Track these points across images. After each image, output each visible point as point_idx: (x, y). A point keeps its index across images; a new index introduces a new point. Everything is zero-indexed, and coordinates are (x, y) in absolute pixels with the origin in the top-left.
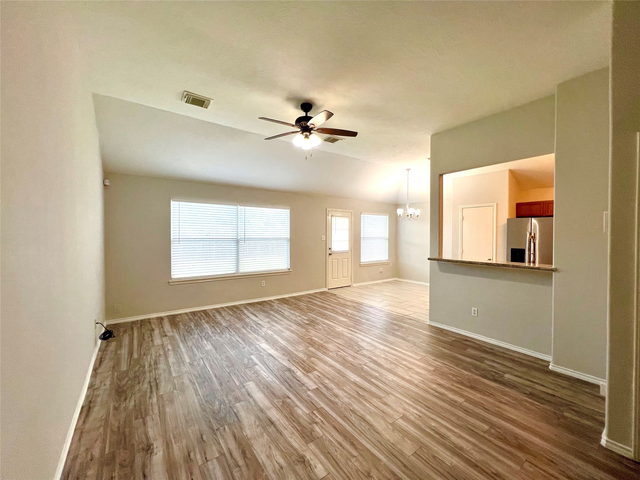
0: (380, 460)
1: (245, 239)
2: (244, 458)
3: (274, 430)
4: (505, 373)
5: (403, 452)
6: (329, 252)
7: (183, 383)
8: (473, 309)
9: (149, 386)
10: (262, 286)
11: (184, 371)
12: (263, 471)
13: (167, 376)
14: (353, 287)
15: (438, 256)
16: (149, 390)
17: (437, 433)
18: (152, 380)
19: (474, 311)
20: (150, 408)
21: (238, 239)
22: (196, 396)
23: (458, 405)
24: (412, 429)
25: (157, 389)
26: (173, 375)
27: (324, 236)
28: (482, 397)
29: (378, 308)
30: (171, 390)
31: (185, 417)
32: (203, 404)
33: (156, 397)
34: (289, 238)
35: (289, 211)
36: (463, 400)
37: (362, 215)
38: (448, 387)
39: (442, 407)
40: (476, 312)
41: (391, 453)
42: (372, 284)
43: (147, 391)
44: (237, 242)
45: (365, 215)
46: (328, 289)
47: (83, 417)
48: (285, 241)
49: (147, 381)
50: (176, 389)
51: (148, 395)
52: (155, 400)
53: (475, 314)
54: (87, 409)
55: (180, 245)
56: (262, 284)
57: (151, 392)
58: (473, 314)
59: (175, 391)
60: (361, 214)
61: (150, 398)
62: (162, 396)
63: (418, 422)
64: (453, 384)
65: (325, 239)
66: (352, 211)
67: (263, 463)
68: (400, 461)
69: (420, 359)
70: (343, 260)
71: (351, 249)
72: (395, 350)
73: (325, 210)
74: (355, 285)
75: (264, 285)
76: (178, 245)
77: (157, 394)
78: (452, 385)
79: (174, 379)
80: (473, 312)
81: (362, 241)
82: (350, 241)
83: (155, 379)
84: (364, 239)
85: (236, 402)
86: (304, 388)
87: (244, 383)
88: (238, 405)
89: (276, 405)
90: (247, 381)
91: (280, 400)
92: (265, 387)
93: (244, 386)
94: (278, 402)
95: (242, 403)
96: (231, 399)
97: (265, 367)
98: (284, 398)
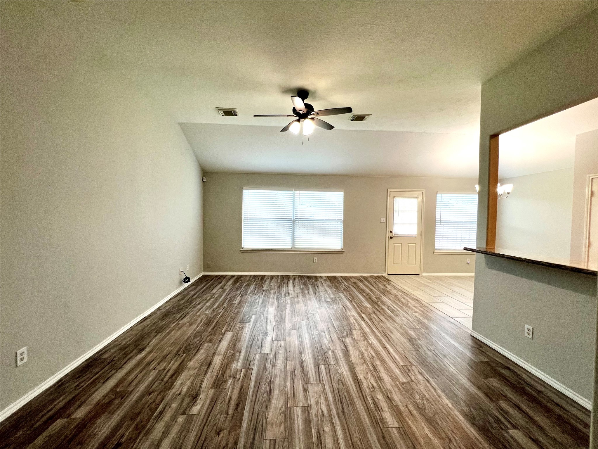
0: (240, 427)
1: (299, 220)
2: (171, 377)
3: (205, 369)
4: (514, 427)
5: (265, 432)
6: (391, 235)
7: (197, 320)
8: (527, 326)
9: (180, 316)
10: (314, 262)
12: (169, 390)
13: (195, 313)
14: (422, 276)
15: (484, 246)
17: (319, 438)
18: (185, 313)
19: (529, 330)
20: (167, 329)
21: (294, 219)
23: (381, 427)
24: (300, 421)
25: (182, 319)
26: (198, 314)
27: (384, 219)
28: (430, 435)
29: (424, 302)
30: (186, 322)
33: (176, 323)
34: (343, 219)
35: (343, 193)
36: (397, 425)
37: (437, 195)
38: (397, 406)
39: (359, 420)
40: (531, 333)
41: (255, 429)
42: (451, 276)
44: (294, 222)
45: (442, 195)
46: (388, 274)
47: (141, 322)
48: (339, 222)
49: (183, 313)
52: (174, 325)
53: (528, 334)
54: (145, 319)
55: (248, 223)
56: (314, 260)
58: (526, 335)
60: (437, 193)
63: (314, 419)
64: (408, 406)
65: (385, 221)
66: (424, 191)
67: (175, 385)
68: (254, 438)
69: (402, 366)
70: (408, 245)
71: (421, 234)
72: (385, 348)
73: (386, 190)
74: (425, 274)
75: (316, 262)
76: (247, 223)
78: (406, 406)
80: (526, 331)
81: (438, 226)
82: (420, 224)
84: (440, 223)
85: (208, 342)
86: (259, 350)
87: (228, 332)
88: (207, 344)
89: (226, 354)
90: (231, 331)
91: (233, 352)
92: (235, 339)
93: (224, 334)
94: (230, 352)
95: (210, 344)
96: (208, 339)
97: (252, 326)
98: (237, 352)
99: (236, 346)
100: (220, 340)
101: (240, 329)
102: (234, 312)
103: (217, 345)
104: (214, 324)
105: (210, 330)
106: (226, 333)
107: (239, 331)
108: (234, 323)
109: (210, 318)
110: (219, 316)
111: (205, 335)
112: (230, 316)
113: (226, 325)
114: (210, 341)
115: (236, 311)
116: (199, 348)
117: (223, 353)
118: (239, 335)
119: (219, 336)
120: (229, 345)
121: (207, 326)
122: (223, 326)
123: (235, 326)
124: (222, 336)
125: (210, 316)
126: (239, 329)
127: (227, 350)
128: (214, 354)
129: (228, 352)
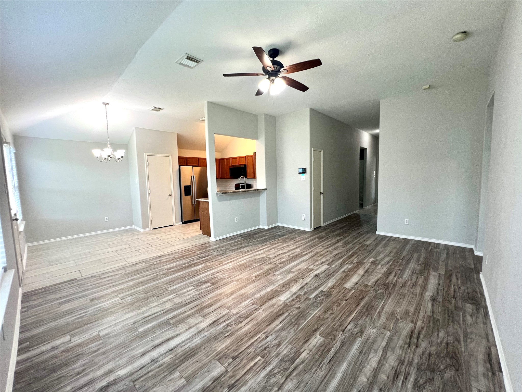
7: (387, 319)
9: (420, 341)
11: (375, 331)
13: (395, 338)
16: (422, 336)
18: (414, 347)
20: (425, 319)
22: (386, 304)
25: (412, 332)
26: (389, 335)
30: (401, 321)
31: (404, 299)
32: (387, 297)
33: (417, 325)
43: (424, 337)
49: (419, 351)
50: (397, 318)
51: (423, 332)
52: (419, 323)
57: (419, 333)
59: (399, 317)
61: (423, 328)
62: (412, 322)
77: (415, 327)
79: (391, 329)
83: (409, 346)
85: (369, 286)
86: (330, 268)
87: (349, 289)
88: (369, 284)
89: (354, 273)
90: (345, 288)
91: (349, 273)
92: (344, 280)
93: (352, 288)
94: (351, 273)
95: (366, 283)
96: (368, 289)
97: (322, 286)
98: (345, 272)
99: (345, 275)
100: (357, 284)
101: (335, 287)
102: (331, 314)
103: (361, 281)
104: (362, 304)
105: (367, 298)
106: (350, 288)
107: (337, 286)
108: (338, 296)
109: (367, 316)
110: (354, 314)
111: (372, 293)
112: (339, 308)
113: (348, 297)
114: (366, 286)
115: (328, 315)
116: (376, 283)
117: (356, 274)
118: (339, 282)
119: (358, 288)
120: (351, 278)
121: (371, 303)
122: (351, 297)
123: (340, 292)
124: (355, 287)
125: (367, 319)
126: (337, 287)
127: (353, 275)
128: (363, 276)
129: (352, 273)
